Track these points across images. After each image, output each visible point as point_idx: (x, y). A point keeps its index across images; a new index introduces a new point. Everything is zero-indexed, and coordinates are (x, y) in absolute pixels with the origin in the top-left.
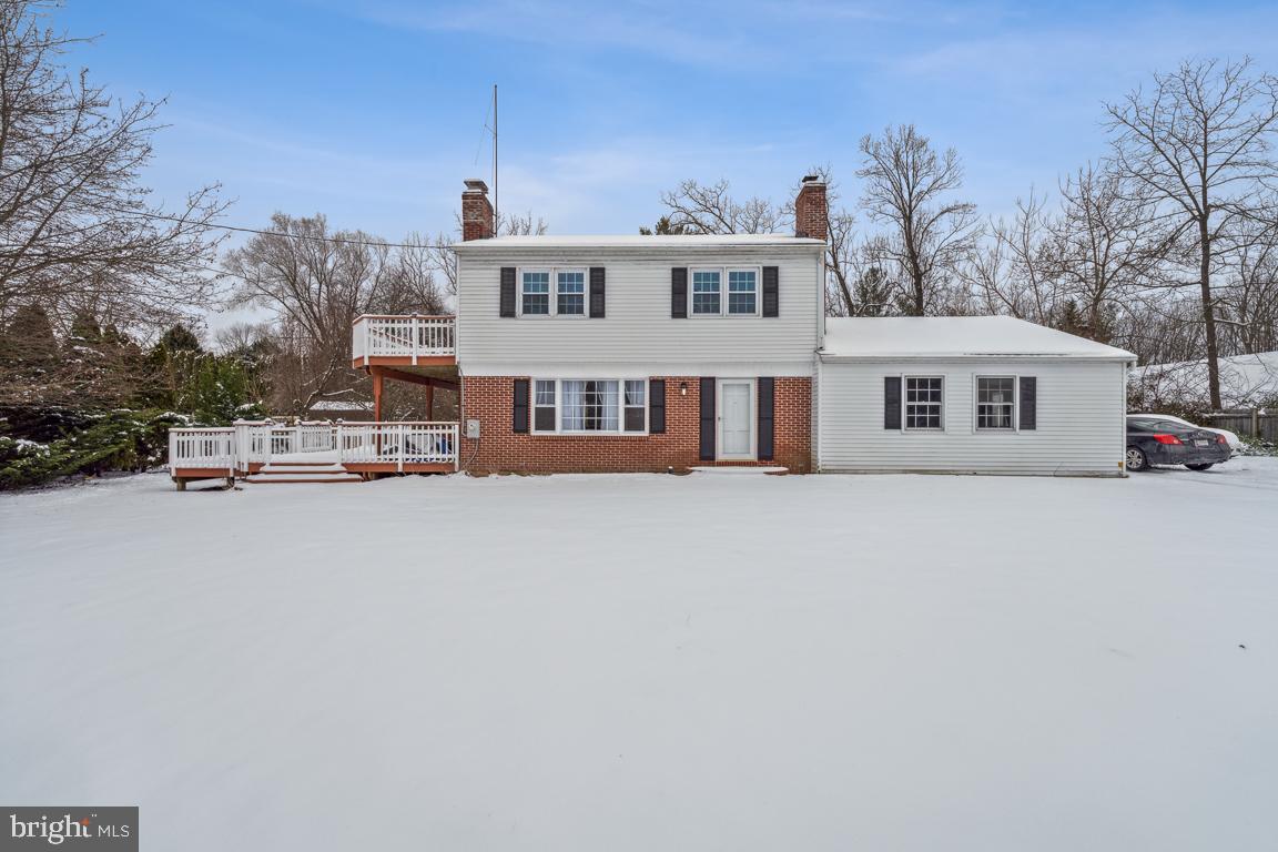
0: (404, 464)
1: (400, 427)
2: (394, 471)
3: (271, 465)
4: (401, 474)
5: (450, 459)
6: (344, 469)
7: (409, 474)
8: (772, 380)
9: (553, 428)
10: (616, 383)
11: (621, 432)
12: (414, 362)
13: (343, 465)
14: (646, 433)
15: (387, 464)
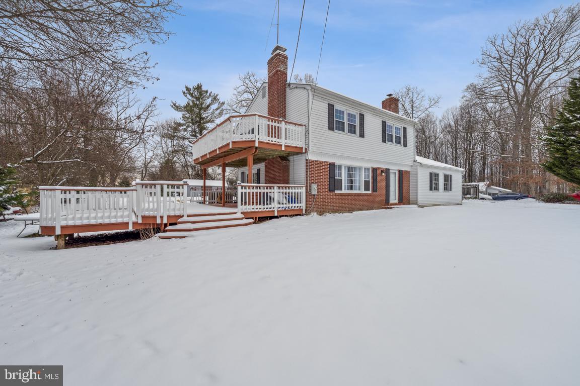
0: (278, 211)
1: (276, 187)
2: (272, 215)
3: (189, 216)
4: (276, 217)
5: (300, 207)
6: (242, 216)
7: (281, 216)
8: (402, 171)
9: (341, 189)
10: (360, 169)
11: (363, 192)
12: (283, 148)
13: (242, 213)
14: (370, 192)
15: (269, 211)
